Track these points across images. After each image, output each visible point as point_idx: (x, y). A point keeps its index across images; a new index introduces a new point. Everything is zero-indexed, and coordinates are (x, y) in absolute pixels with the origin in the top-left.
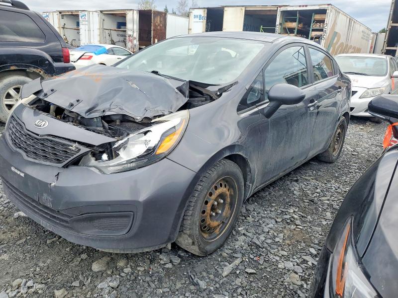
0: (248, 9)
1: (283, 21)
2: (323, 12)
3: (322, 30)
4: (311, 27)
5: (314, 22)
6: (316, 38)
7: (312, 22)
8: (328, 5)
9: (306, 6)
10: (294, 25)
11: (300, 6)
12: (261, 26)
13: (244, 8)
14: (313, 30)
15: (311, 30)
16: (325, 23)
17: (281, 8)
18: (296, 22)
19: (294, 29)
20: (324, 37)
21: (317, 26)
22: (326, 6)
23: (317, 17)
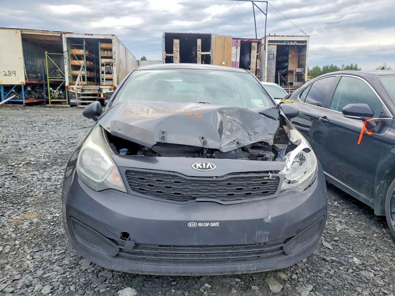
0: (23, 33)
1: (69, 47)
2: (109, 41)
3: (111, 58)
4: (100, 54)
5: (101, 50)
6: (107, 65)
7: (100, 49)
8: (112, 35)
9: (92, 35)
10: (81, 52)
11: (86, 34)
12: (46, 52)
13: (19, 32)
14: (103, 57)
15: (100, 57)
16: (113, 51)
17: (66, 35)
18: (83, 49)
19: (83, 56)
20: (115, 63)
21: (106, 54)
22: (111, 37)
23: (104, 45)
